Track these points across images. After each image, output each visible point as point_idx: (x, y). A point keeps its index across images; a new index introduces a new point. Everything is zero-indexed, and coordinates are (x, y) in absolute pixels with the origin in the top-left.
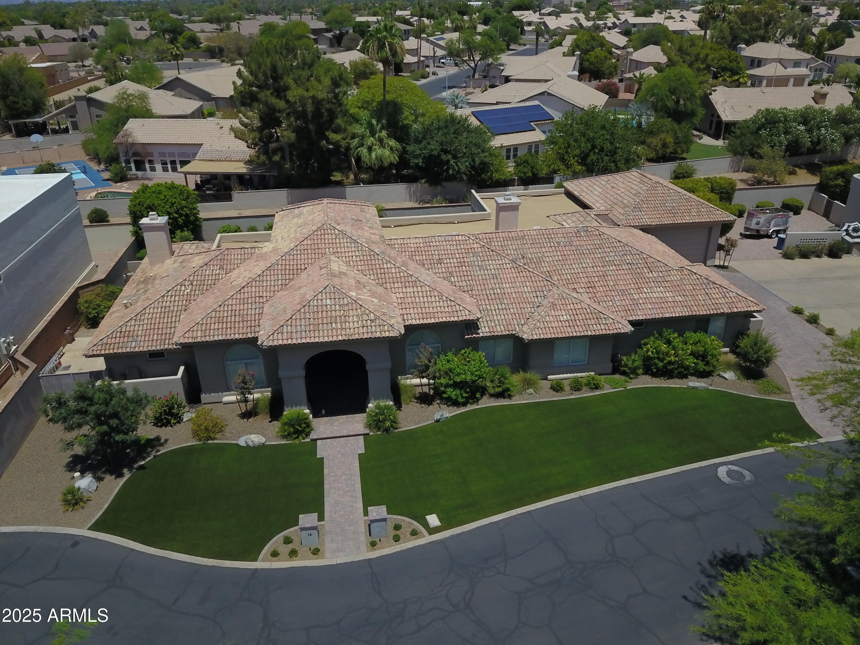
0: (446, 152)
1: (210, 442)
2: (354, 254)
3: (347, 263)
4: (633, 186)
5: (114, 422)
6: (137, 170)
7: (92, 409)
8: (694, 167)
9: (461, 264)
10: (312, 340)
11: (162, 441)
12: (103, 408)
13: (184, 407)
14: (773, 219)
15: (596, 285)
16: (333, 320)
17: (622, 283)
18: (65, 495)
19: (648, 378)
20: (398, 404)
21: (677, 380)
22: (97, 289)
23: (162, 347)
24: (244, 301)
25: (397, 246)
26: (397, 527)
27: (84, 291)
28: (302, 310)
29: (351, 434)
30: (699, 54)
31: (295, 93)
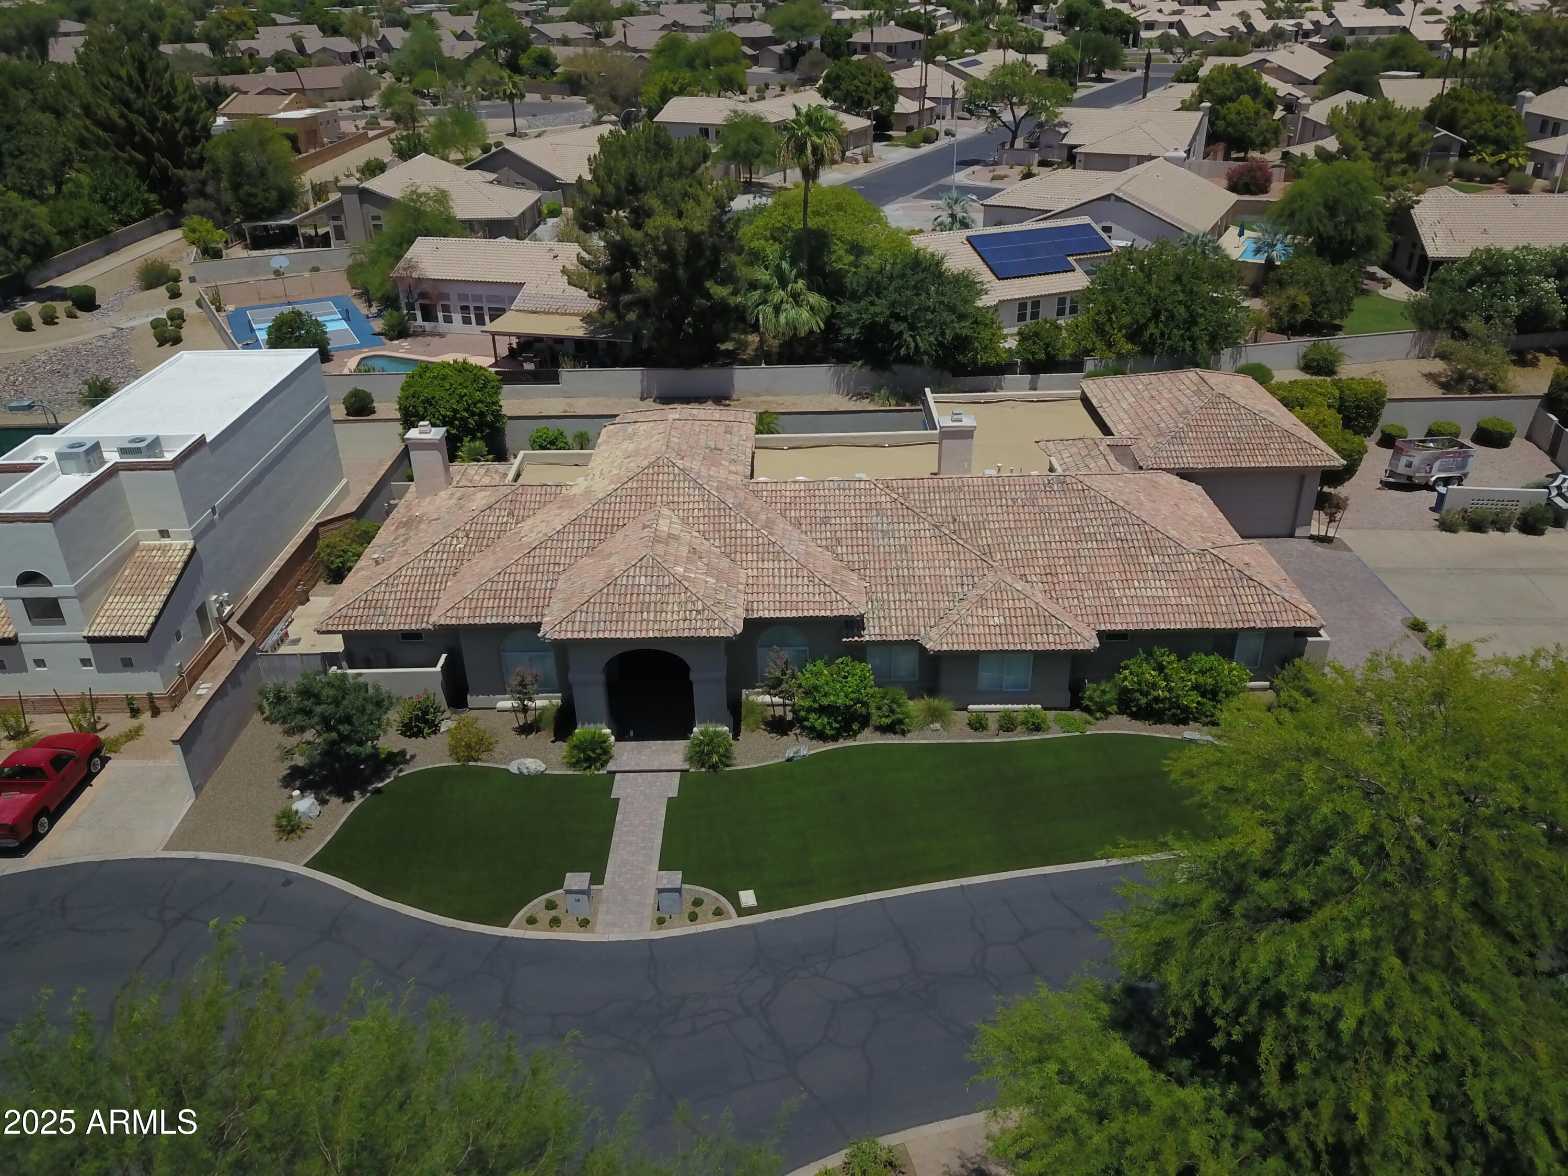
0: (897, 317)
1: (471, 763)
2: (696, 505)
3: (684, 521)
4: (1183, 398)
5: (345, 729)
6: (425, 319)
7: (318, 709)
8: (1340, 350)
9: (857, 527)
10: (613, 635)
11: (408, 757)
12: (331, 709)
13: (443, 712)
14: (1437, 458)
15: (1059, 571)
16: (645, 607)
17: (1101, 570)
18: (279, 818)
19: (1124, 719)
20: (736, 732)
21: (1169, 727)
22: (345, 525)
23: (418, 627)
24: (532, 569)
25: (765, 493)
26: (698, 902)
27: (326, 528)
28: (605, 591)
29: (664, 768)
30: (1393, 135)
31: (657, 224)
